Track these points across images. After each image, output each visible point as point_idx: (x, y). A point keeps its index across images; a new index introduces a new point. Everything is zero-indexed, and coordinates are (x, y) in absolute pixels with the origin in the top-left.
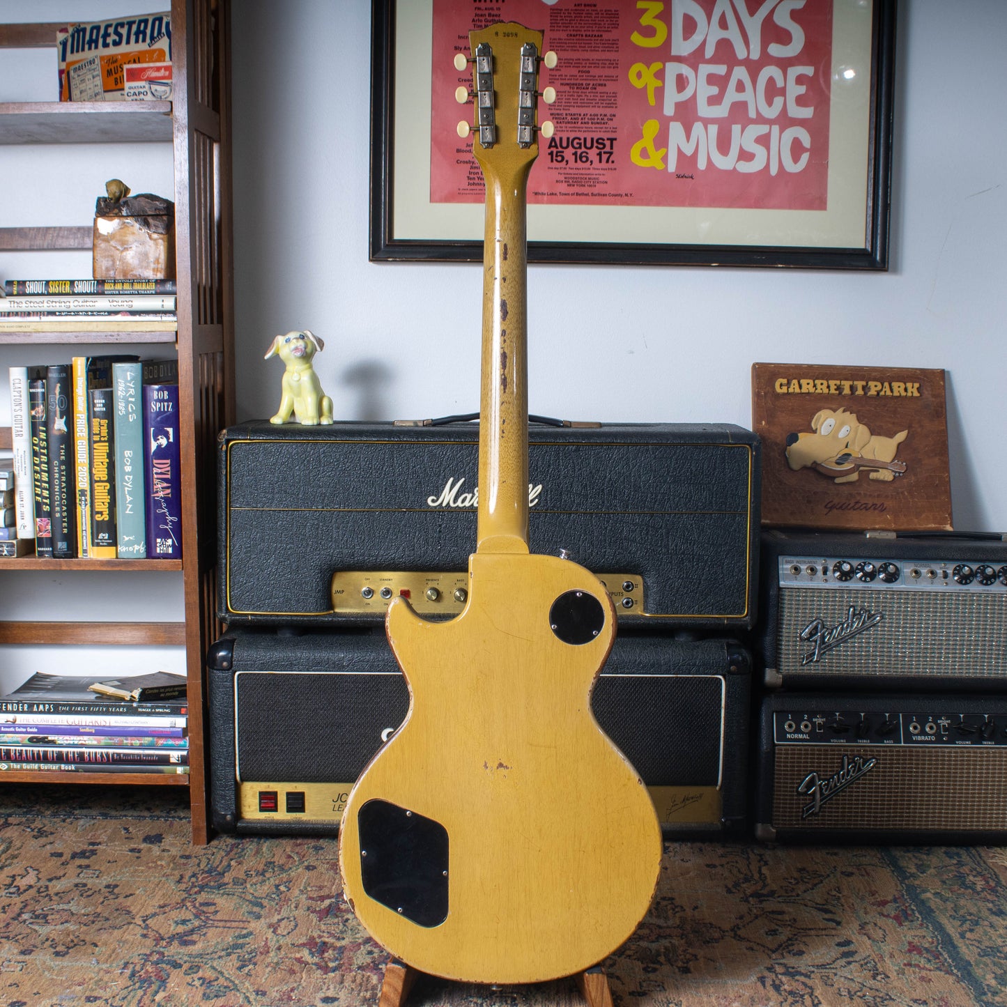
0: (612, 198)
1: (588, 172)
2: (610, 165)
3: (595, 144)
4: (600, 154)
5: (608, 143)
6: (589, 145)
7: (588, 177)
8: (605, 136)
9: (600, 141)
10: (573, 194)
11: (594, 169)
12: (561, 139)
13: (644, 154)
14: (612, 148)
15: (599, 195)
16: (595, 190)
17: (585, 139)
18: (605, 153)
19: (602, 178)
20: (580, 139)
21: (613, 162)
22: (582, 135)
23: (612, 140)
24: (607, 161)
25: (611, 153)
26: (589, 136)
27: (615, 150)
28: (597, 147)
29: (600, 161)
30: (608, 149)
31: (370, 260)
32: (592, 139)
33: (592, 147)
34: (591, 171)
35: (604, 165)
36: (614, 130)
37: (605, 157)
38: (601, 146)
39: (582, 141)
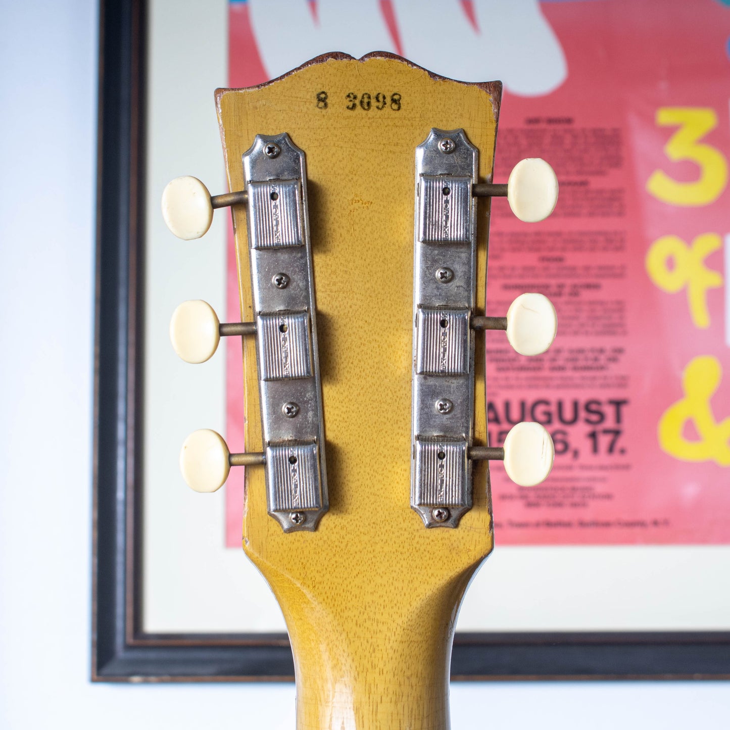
0: (626, 531)
1: (568, 474)
2: (616, 458)
3: (583, 414)
4: (593, 436)
5: (609, 411)
6: (568, 414)
7: (569, 485)
8: (603, 395)
9: (592, 407)
10: (538, 525)
11: (583, 467)
12: (507, 406)
13: (690, 431)
14: (618, 418)
15: (596, 524)
16: (588, 514)
17: (560, 405)
18: (606, 432)
19: (600, 488)
20: (546, 402)
21: (623, 451)
22: (552, 395)
23: (618, 404)
24: (611, 449)
25: (617, 433)
26: (568, 396)
27: (627, 425)
28: (588, 421)
29: (595, 449)
30: (609, 423)
31: (94, 680)
32: (576, 405)
33: (574, 420)
34: (576, 473)
35: (603, 458)
36: (622, 382)
37: (604, 441)
38: (594, 418)
39: (553, 408)
